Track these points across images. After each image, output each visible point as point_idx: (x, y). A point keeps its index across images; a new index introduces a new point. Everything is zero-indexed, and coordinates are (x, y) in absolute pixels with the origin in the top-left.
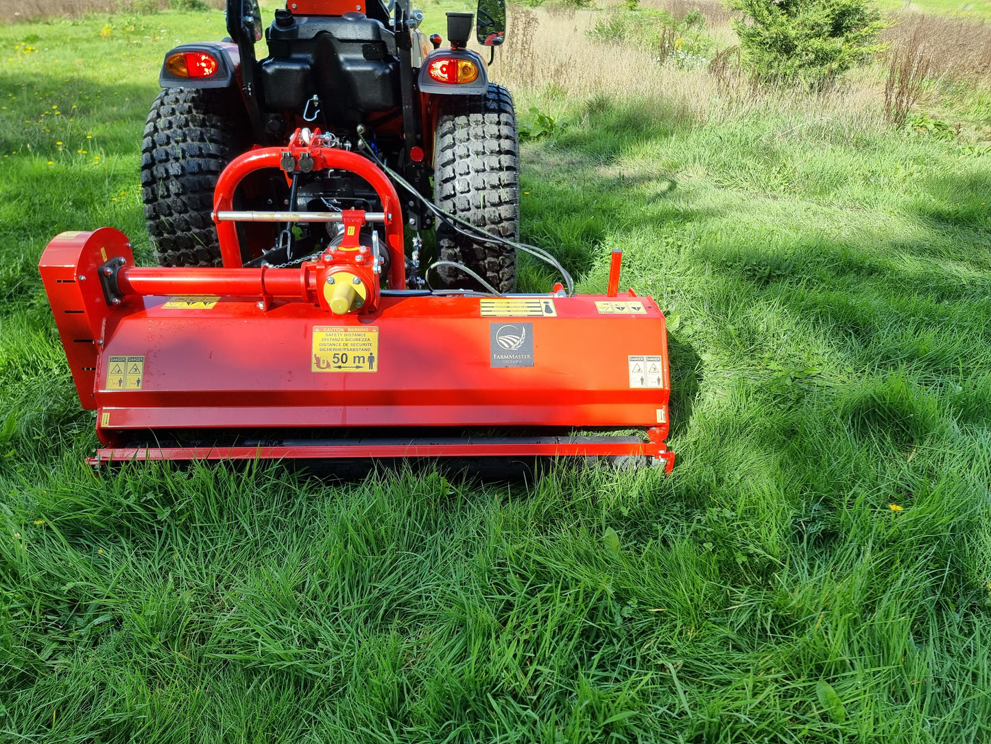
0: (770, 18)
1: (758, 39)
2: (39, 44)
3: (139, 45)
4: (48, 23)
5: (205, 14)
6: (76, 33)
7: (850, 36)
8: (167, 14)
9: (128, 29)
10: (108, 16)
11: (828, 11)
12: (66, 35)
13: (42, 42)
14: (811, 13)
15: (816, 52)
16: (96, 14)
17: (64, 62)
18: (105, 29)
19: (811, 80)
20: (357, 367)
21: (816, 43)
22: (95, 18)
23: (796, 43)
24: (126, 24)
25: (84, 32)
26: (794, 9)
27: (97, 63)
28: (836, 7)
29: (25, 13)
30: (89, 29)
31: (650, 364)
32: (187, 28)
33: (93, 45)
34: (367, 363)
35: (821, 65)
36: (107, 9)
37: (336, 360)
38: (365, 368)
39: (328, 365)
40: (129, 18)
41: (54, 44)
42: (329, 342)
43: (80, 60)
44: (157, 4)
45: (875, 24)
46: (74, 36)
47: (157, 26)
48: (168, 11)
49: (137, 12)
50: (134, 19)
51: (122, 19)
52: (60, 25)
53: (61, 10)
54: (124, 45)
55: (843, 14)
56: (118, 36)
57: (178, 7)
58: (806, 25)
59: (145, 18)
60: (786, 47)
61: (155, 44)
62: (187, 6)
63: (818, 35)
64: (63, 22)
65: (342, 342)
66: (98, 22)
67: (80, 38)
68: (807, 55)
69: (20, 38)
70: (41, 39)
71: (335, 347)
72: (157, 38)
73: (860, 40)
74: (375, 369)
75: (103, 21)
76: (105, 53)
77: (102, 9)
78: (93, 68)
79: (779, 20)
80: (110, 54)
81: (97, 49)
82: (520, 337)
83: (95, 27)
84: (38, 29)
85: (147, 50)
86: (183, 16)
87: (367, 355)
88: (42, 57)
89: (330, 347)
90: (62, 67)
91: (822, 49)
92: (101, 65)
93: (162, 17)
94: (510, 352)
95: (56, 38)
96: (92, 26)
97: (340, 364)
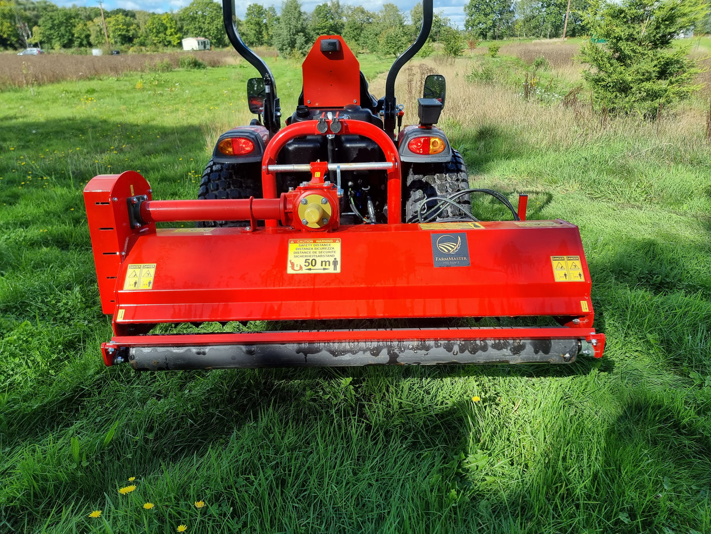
0: (612, 68)
1: (603, 83)
2: (96, 95)
3: (161, 95)
4: (101, 80)
5: (203, 71)
6: (120, 87)
7: (673, 79)
8: (179, 71)
9: (154, 83)
10: (140, 73)
11: (655, 62)
12: (113, 88)
13: (98, 94)
14: (642, 64)
15: (647, 91)
16: (132, 73)
17: (114, 108)
18: (139, 85)
19: (644, 112)
20: (324, 269)
21: (647, 85)
22: (131, 75)
23: (631, 85)
24: (152, 79)
25: (125, 85)
26: (629, 62)
27: (135, 109)
28: (661, 59)
29: (86, 73)
30: (128, 83)
31: (570, 262)
32: (192, 81)
33: (131, 95)
34: (332, 266)
35: (652, 101)
36: (139, 69)
37: (307, 264)
38: (331, 270)
39: (301, 268)
40: (153, 74)
41: (106, 95)
42: (302, 251)
43: (124, 107)
44: (172, 65)
45: (692, 70)
46: (118, 89)
47: (172, 81)
48: (179, 69)
49: (158, 70)
50: (157, 76)
51: (149, 76)
52: (108, 81)
53: (109, 71)
54: (152, 95)
55: (667, 64)
56: (147, 88)
57: (185, 67)
58: (638, 73)
59: (164, 75)
60: (624, 88)
61: (172, 94)
62: (191, 65)
63: (648, 79)
64: (111, 78)
65: (312, 251)
66: (133, 78)
67: (122, 90)
68: (640, 93)
69: (83, 91)
70: (97, 91)
71: (307, 254)
72: (173, 89)
73: (681, 83)
74: (338, 270)
75: (136, 77)
76: (140, 101)
77: (136, 69)
78: (133, 113)
79: (618, 69)
80: (143, 101)
81: (134, 98)
82: (457, 244)
83: (132, 82)
84: (94, 84)
85: (167, 98)
86: (189, 73)
87: (332, 260)
88: (99, 105)
89: (303, 254)
90: (112, 112)
91: (652, 89)
92: (138, 110)
93: (174, 74)
94: (449, 255)
95: (106, 90)
96: (129, 81)
97: (310, 267)
